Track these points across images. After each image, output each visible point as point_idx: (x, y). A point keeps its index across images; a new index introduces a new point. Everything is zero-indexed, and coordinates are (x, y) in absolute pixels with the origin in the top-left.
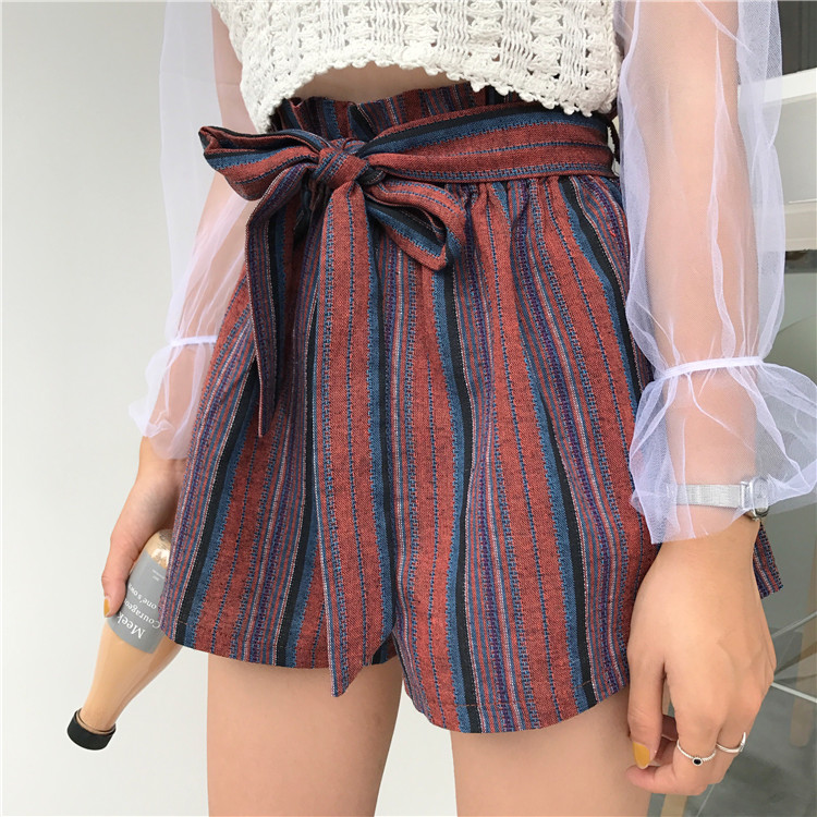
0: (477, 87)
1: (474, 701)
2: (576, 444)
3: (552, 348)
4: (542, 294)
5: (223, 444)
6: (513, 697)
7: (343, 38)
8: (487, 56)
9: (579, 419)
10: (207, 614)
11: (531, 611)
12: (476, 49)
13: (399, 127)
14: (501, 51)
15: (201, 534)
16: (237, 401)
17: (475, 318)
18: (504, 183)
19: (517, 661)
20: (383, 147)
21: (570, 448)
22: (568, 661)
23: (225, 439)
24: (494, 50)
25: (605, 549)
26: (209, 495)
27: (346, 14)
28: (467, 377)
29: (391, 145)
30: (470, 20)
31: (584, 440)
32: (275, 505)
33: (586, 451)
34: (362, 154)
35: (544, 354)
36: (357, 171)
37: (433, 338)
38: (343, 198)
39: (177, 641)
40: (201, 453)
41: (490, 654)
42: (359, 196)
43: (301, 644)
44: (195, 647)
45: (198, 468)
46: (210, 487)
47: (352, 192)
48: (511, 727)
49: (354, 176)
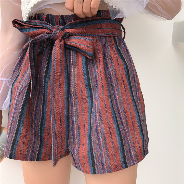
6: (105, 164)
9: (117, 96)
10: (18, 150)
13: (73, 22)
17: (93, 71)
19: (106, 155)
21: (115, 103)
34: (62, 30)
36: (63, 35)
37: (82, 76)
38: (58, 43)
39: (10, 158)
40: (16, 105)
41: (99, 154)
42: (63, 42)
43: (43, 154)
44: (15, 159)
45: (15, 109)
46: (19, 114)
47: (61, 41)
48: (104, 172)
49: (61, 37)
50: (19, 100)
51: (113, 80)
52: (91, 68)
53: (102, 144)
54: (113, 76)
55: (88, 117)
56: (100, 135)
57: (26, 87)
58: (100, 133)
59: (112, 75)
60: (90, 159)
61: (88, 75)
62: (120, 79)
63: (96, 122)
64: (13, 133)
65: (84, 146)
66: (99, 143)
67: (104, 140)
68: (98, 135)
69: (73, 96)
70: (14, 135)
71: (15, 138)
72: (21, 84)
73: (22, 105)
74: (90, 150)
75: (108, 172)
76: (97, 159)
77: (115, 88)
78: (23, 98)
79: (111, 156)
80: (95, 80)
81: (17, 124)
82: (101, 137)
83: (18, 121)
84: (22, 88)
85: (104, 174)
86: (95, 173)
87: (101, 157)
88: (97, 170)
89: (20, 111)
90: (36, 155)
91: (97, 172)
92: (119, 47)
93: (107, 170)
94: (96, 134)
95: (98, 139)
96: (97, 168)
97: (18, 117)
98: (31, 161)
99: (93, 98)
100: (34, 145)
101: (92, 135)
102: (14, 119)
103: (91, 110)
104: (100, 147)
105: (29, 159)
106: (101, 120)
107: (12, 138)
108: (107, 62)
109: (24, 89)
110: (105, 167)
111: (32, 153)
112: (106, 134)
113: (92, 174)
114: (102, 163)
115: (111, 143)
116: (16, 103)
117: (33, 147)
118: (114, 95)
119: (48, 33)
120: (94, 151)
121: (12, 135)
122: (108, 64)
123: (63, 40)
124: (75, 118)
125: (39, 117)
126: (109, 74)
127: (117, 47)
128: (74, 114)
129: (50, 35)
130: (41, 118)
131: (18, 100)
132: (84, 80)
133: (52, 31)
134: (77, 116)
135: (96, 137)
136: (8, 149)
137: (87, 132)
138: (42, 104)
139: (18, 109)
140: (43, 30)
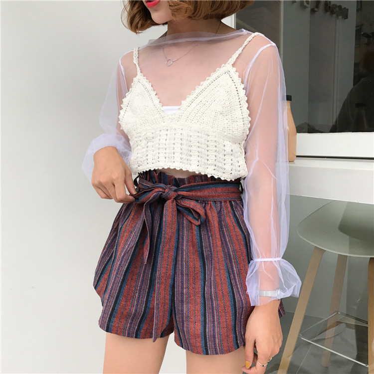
0: (209, 176)
1: (207, 346)
2: (234, 276)
3: (228, 250)
4: (226, 234)
5: (126, 266)
6: (217, 346)
7: (173, 160)
8: (212, 169)
9: (235, 269)
10: (115, 322)
11: (223, 322)
12: (209, 167)
13: (187, 185)
14: (216, 168)
15: (116, 296)
16: (132, 253)
17: (207, 238)
18: (215, 202)
19: (219, 336)
20: (182, 190)
21: (233, 277)
22: (232, 335)
23: (127, 265)
24: (214, 167)
25: (242, 305)
26: (120, 283)
27: (174, 154)
28: (205, 254)
29: (185, 189)
30: (208, 160)
31: (236, 275)
32: (138, 288)
33: (237, 278)
34: (175, 191)
35: (226, 251)
37: (195, 243)
38: (170, 203)
39: (106, 331)
40: (119, 269)
41: (212, 333)
43: (143, 332)
44: (111, 333)
45: (117, 274)
46: (121, 280)
48: (217, 353)
50: (123, 262)
51: (231, 252)
52: (205, 235)
53: (216, 323)
54: (231, 246)
55: (201, 290)
59: (229, 246)
60: (202, 338)
61: (201, 242)
62: (239, 251)
63: (211, 298)
64: (111, 302)
65: (196, 323)
69: (185, 263)
71: (113, 309)
72: (128, 243)
73: (125, 269)
74: (203, 329)
75: (221, 354)
76: (210, 339)
77: (233, 261)
78: (127, 260)
79: (224, 337)
80: (208, 249)
81: (117, 291)
82: (216, 315)
86: (207, 354)
87: (214, 337)
88: (209, 351)
89: (122, 276)
91: (209, 353)
92: (236, 213)
93: (220, 352)
94: (211, 311)
96: (210, 348)
99: (207, 269)
101: (207, 312)
102: (114, 285)
103: (205, 282)
105: (127, 334)
106: (216, 297)
107: (110, 309)
109: (130, 249)
110: (218, 348)
111: (130, 327)
112: (220, 312)
113: (204, 354)
114: (215, 344)
116: (119, 267)
118: (232, 269)
120: (207, 330)
121: (110, 304)
124: (185, 290)
125: (146, 286)
126: (227, 245)
127: (234, 213)
128: (185, 286)
130: (148, 287)
131: (121, 263)
132: (197, 247)
134: (188, 288)
136: (105, 320)
138: (151, 270)
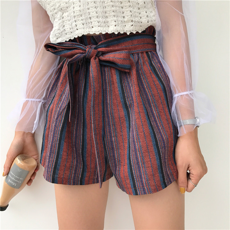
6: (145, 185)
7: (91, 26)
10: (60, 174)
14: (133, 23)
15: (57, 152)
28: (128, 103)
29: (103, 46)
30: (124, 17)
36: (96, 53)
37: (118, 94)
38: (93, 60)
39: (52, 183)
40: (55, 129)
41: (138, 174)
42: (97, 59)
43: (86, 179)
44: (57, 183)
45: (54, 134)
46: (58, 138)
47: (95, 59)
48: (145, 193)
49: (95, 54)
52: (126, 86)
53: (140, 164)
54: (149, 92)
55: (127, 136)
56: (139, 155)
57: (65, 108)
58: (138, 152)
59: (147, 92)
60: (131, 180)
61: (123, 93)
62: (157, 95)
63: (134, 141)
64: (53, 158)
65: (125, 167)
66: (138, 163)
67: (142, 160)
68: (136, 154)
69: (110, 115)
70: (55, 160)
71: (56, 163)
72: (59, 106)
74: (130, 171)
75: (149, 193)
76: (138, 180)
78: (61, 121)
79: (150, 176)
80: (131, 98)
81: (57, 148)
82: (139, 157)
83: (57, 146)
84: (61, 111)
85: (146, 195)
86: (137, 194)
87: (141, 178)
88: (138, 191)
89: (59, 135)
90: (80, 179)
91: (138, 193)
92: (152, 62)
93: (148, 191)
94: (134, 153)
95: (137, 158)
96: (138, 188)
97: (57, 141)
98: (74, 185)
99: (131, 117)
100: (76, 169)
101: (131, 155)
102: (54, 143)
103: (129, 129)
104: (139, 167)
105: (72, 183)
106: (138, 139)
107: (53, 163)
108: (141, 79)
109: (62, 111)
110: (146, 188)
111: (75, 176)
112: (144, 152)
113: (134, 195)
115: (149, 162)
117: (76, 171)
118: (152, 112)
119: (82, 53)
120: (133, 171)
121: (53, 159)
122: (142, 81)
123: (97, 58)
124: (113, 138)
125: (80, 141)
126: (145, 91)
127: (151, 62)
128: (113, 135)
129: (84, 54)
131: (56, 124)
132: (120, 99)
133: (86, 51)
134: (116, 136)
135: (135, 156)
136: (50, 174)
137: (126, 152)
138: (82, 127)
139: (57, 134)
140: (77, 51)
